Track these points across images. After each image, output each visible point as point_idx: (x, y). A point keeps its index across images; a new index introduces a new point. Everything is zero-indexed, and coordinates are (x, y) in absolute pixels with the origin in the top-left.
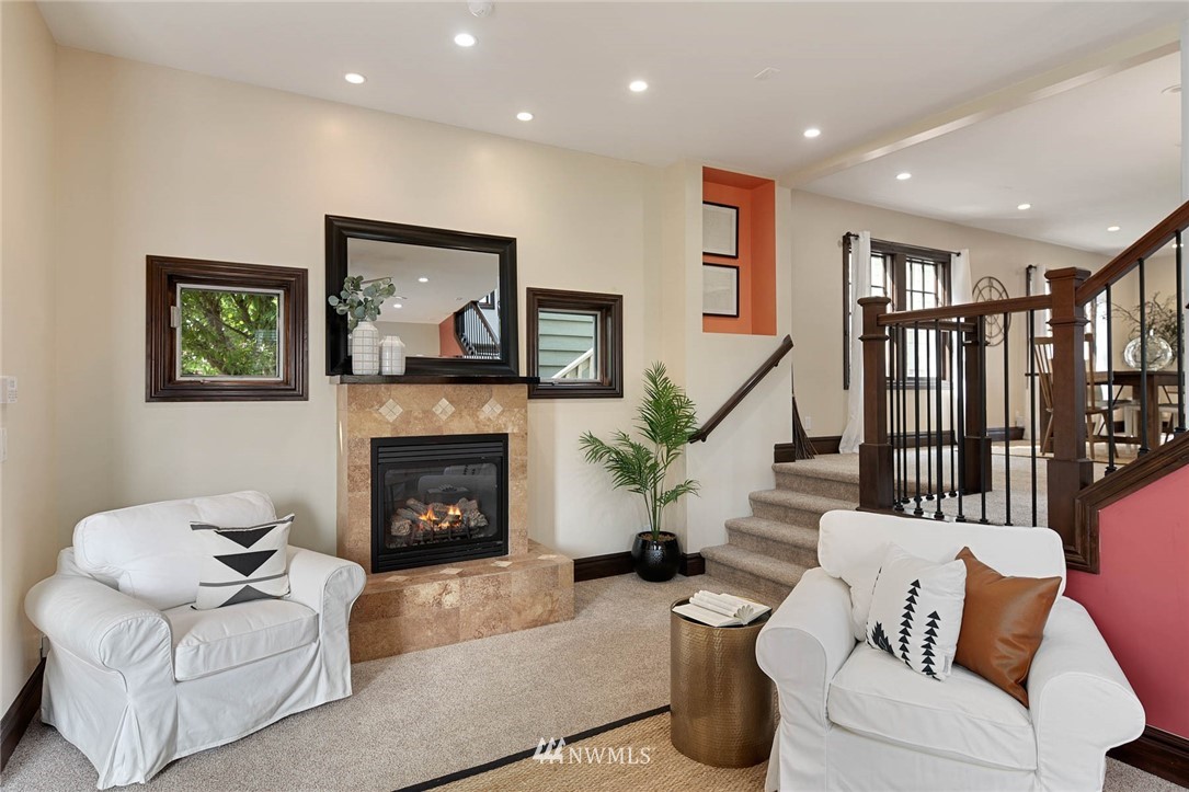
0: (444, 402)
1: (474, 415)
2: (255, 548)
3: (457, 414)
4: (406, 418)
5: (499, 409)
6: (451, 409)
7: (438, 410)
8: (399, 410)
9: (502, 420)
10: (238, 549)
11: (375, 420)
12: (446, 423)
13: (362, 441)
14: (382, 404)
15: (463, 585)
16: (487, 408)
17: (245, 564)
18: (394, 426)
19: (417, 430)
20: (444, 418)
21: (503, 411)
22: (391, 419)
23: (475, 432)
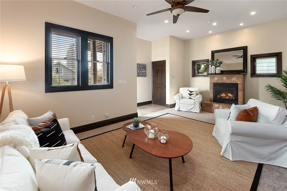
0: (225, 77)
1: (231, 80)
2: (192, 93)
3: (227, 79)
4: (218, 80)
5: (236, 79)
6: (226, 79)
7: (224, 79)
8: (217, 79)
9: (237, 81)
10: (190, 93)
11: (214, 80)
12: (225, 81)
13: (212, 83)
14: (215, 78)
15: (222, 106)
16: (233, 79)
17: (190, 95)
18: (216, 81)
19: (220, 82)
20: (225, 80)
21: (237, 79)
22: (216, 80)
23: (231, 83)
